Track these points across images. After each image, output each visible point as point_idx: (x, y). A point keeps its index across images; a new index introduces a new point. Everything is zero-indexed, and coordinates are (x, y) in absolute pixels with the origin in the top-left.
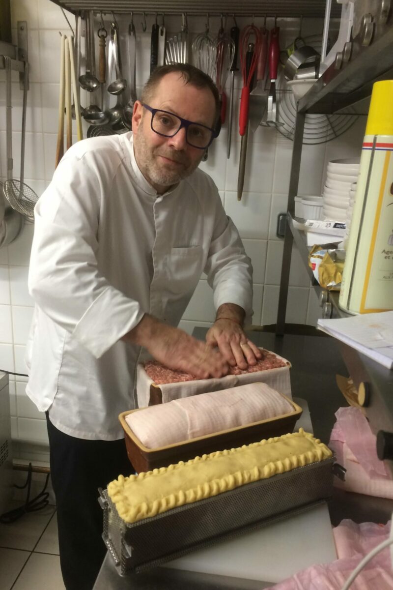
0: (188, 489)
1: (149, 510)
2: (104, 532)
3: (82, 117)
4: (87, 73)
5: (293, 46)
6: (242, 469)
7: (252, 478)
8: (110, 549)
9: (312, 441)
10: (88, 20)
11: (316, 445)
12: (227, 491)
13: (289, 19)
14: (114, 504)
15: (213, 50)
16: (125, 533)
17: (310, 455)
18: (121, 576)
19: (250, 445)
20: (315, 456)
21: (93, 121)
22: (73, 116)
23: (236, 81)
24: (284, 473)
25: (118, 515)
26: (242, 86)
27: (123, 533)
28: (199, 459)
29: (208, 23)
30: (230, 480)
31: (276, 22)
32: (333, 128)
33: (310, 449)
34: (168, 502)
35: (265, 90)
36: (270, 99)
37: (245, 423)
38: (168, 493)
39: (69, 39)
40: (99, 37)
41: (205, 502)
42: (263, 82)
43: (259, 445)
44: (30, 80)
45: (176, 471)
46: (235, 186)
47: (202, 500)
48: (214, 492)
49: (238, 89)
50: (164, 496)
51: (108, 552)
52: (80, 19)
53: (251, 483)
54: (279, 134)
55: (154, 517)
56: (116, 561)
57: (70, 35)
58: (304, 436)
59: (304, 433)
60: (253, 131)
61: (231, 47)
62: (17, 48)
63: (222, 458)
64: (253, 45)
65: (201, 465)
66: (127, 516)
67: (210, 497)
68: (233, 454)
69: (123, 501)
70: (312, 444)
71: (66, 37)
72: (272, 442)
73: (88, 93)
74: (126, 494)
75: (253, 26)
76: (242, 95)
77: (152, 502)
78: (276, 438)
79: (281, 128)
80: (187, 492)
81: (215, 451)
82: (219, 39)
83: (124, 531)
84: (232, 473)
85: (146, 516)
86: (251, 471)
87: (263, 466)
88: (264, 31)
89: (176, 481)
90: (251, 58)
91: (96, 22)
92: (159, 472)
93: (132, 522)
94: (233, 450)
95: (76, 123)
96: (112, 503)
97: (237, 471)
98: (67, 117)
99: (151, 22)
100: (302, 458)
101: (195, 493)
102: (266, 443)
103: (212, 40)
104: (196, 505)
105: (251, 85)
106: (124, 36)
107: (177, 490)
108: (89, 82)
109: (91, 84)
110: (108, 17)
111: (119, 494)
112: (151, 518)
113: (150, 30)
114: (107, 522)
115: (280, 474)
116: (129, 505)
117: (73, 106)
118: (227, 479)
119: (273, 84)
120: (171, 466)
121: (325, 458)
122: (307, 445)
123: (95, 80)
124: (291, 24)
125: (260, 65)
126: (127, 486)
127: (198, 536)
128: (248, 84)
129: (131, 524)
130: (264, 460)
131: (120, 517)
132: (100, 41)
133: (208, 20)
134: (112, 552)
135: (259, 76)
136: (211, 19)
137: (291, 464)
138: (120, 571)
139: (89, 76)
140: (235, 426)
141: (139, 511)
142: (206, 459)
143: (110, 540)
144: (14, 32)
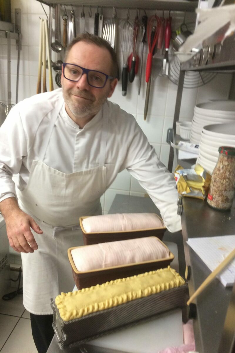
0: (100, 302)
1: (77, 314)
2: (53, 322)
3: (52, 68)
4: (56, 41)
5: (180, 29)
6: (132, 291)
7: (138, 296)
8: (56, 333)
9: (175, 274)
10: (57, 9)
11: (176, 277)
12: (122, 304)
13: (178, 12)
14: (58, 309)
15: (131, 29)
16: (63, 326)
17: (172, 283)
18: (61, 349)
19: (139, 276)
20: (175, 284)
21: (58, 71)
22: (47, 67)
23: (145, 48)
24: (156, 293)
25: (60, 316)
26: (148, 52)
27: (62, 326)
28: (109, 284)
29: (129, 13)
30: (125, 297)
31: (170, 13)
32: (202, 79)
33: (172, 279)
34: (88, 310)
35: (162, 54)
36: (165, 60)
37: (138, 261)
38: (89, 304)
39: (45, 21)
40: (63, 19)
41: (109, 310)
42: (161, 51)
43: (144, 276)
44: (22, 44)
45: (95, 291)
46: (143, 112)
47: (108, 308)
48: (115, 304)
49: (146, 53)
50: (86, 306)
51: (55, 335)
52: (52, 8)
53: (137, 299)
54: (170, 81)
55: (80, 318)
56: (59, 340)
57: (45, 18)
58: (170, 271)
59: (171, 269)
60: (154, 80)
61: (142, 28)
62: (14, 25)
63: (121, 284)
64: (155, 27)
65: (109, 288)
66: (65, 317)
67: (113, 307)
68: (128, 281)
69: (63, 308)
70: (174, 276)
71: (43, 20)
72: (151, 274)
73: (57, 53)
74: (65, 304)
75: (156, 16)
76: (148, 58)
77: (79, 309)
78: (154, 272)
79: (172, 78)
80: (100, 304)
81: (118, 278)
82: (135, 23)
83: (63, 325)
84: (126, 293)
85: (75, 317)
86: (137, 292)
87: (144, 289)
88: (163, 19)
89: (94, 297)
90: (154, 35)
91: (61, 10)
92: (85, 290)
93: (67, 321)
94: (128, 278)
95: (48, 71)
96: (57, 308)
97: (129, 292)
98: (43, 67)
99: (95, 11)
100: (167, 285)
101: (104, 305)
102: (148, 275)
103: (131, 23)
104: (104, 312)
105: (154, 51)
106: (79, 19)
107: (94, 302)
108: (57, 47)
109: (58, 48)
110: (69, 8)
111: (61, 304)
112: (78, 318)
113: (94, 16)
114: (55, 318)
115: (154, 294)
116: (66, 311)
117: (47, 61)
118: (123, 297)
119: (167, 52)
120: (92, 288)
121: (181, 285)
122: (171, 277)
123: (60, 45)
124: (179, 15)
125: (159, 40)
126: (66, 299)
127: (106, 327)
128: (152, 52)
129: (67, 322)
130: (145, 286)
131: (60, 318)
132: (64, 22)
133: (129, 12)
134: (57, 334)
135: (158, 47)
136: (130, 11)
137: (161, 288)
138: (60, 346)
139: (57, 43)
140: (131, 263)
141: (71, 314)
142: (112, 284)
143: (57, 328)
144: (13, 15)
